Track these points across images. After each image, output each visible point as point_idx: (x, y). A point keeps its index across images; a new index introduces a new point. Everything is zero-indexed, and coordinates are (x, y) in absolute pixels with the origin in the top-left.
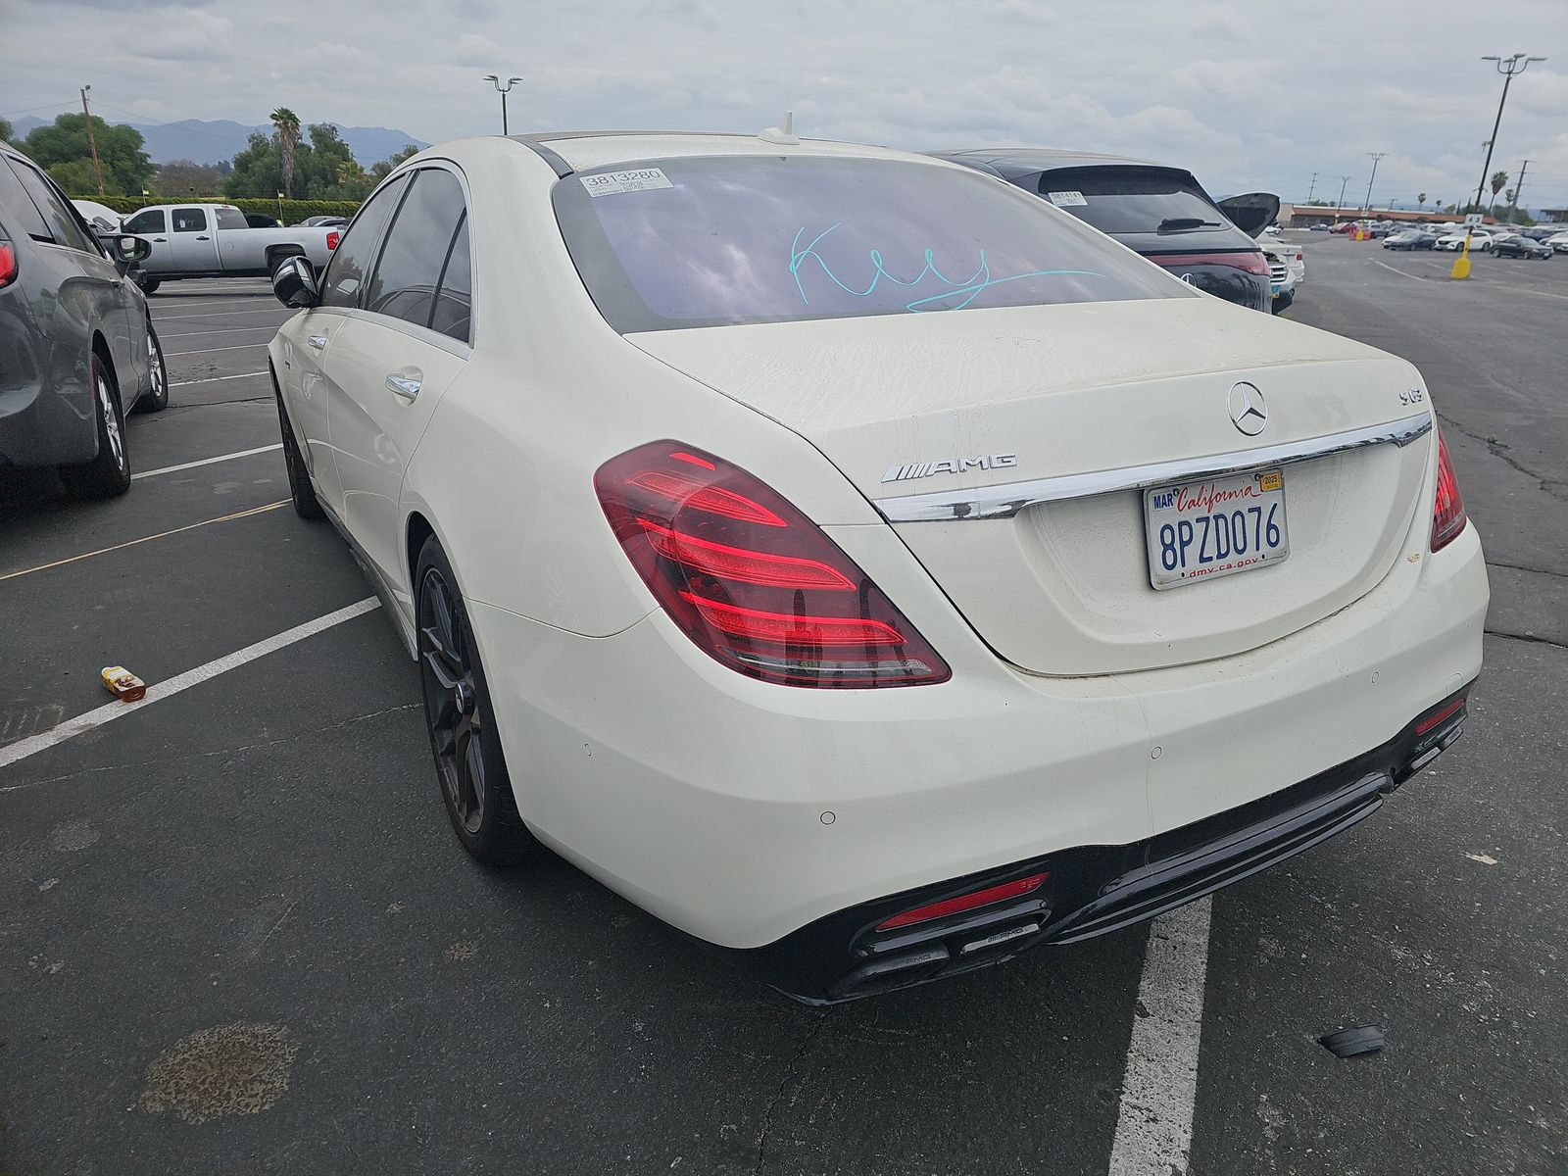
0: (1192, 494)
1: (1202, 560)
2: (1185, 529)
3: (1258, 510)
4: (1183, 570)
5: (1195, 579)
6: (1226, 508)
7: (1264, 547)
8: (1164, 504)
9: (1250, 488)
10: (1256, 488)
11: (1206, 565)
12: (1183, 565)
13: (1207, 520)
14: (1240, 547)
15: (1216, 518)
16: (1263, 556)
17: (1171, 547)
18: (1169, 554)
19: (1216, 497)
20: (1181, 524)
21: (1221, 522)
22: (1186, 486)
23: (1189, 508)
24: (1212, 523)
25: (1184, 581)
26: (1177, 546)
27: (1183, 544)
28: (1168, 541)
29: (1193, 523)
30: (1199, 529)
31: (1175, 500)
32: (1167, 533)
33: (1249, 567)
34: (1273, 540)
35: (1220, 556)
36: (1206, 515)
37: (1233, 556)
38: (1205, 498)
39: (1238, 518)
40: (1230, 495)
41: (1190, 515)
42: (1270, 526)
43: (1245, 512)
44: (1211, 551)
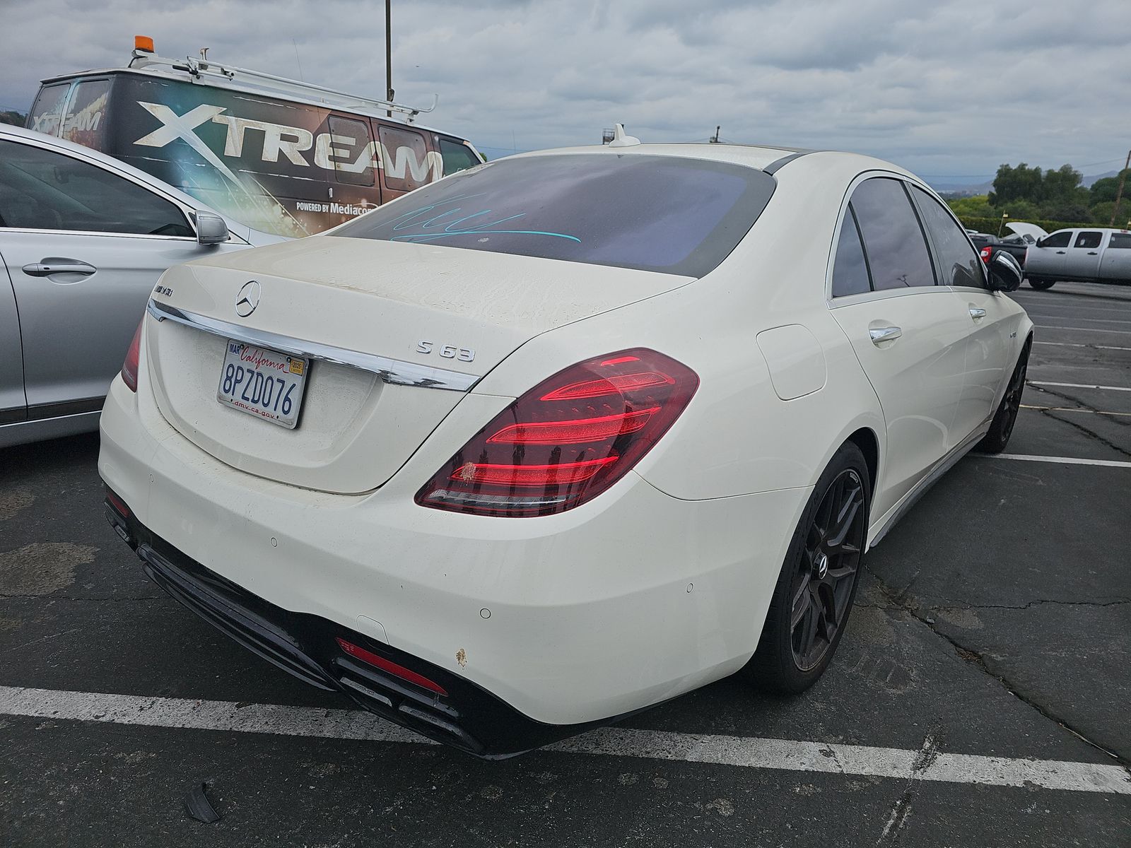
0: (250, 353)
1: (243, 397)
2: (240, 372)
3: (283, 383)
4: (231, 397)
5: (236, 408)
6: (266, 371)
7: (279, 412)
8: (235, 351)
9: (284, 365)
10: (287, 367)
11: (244, 402)
12: (233, 394)
13: (252, 373)
14: (266, 401)
15: (258, 375)
16: (278, 417)
17: (230, 379)
18: (228, 382)
19: (263, 361)
20: (238, 368)
21: (260, 378)
23: (246, 360)
24: (255, 375)
25: (231, 405)
26: (233, 380)
27: (237, 381)
28: (230, 375)
29: (245, 371)
30: (247, 376)
31: (241, 351)
32: (231, 369)
33: (268, 419)
34: (286, 409)
35: (253, 400)
36: (253, 369)
37: (260, 406)
38: (256, 359)
39: (270, 382)
40: (271, 364)
41: (246, 365)
42: (287, 399)
43: (275, 380)
44: (249, 395)
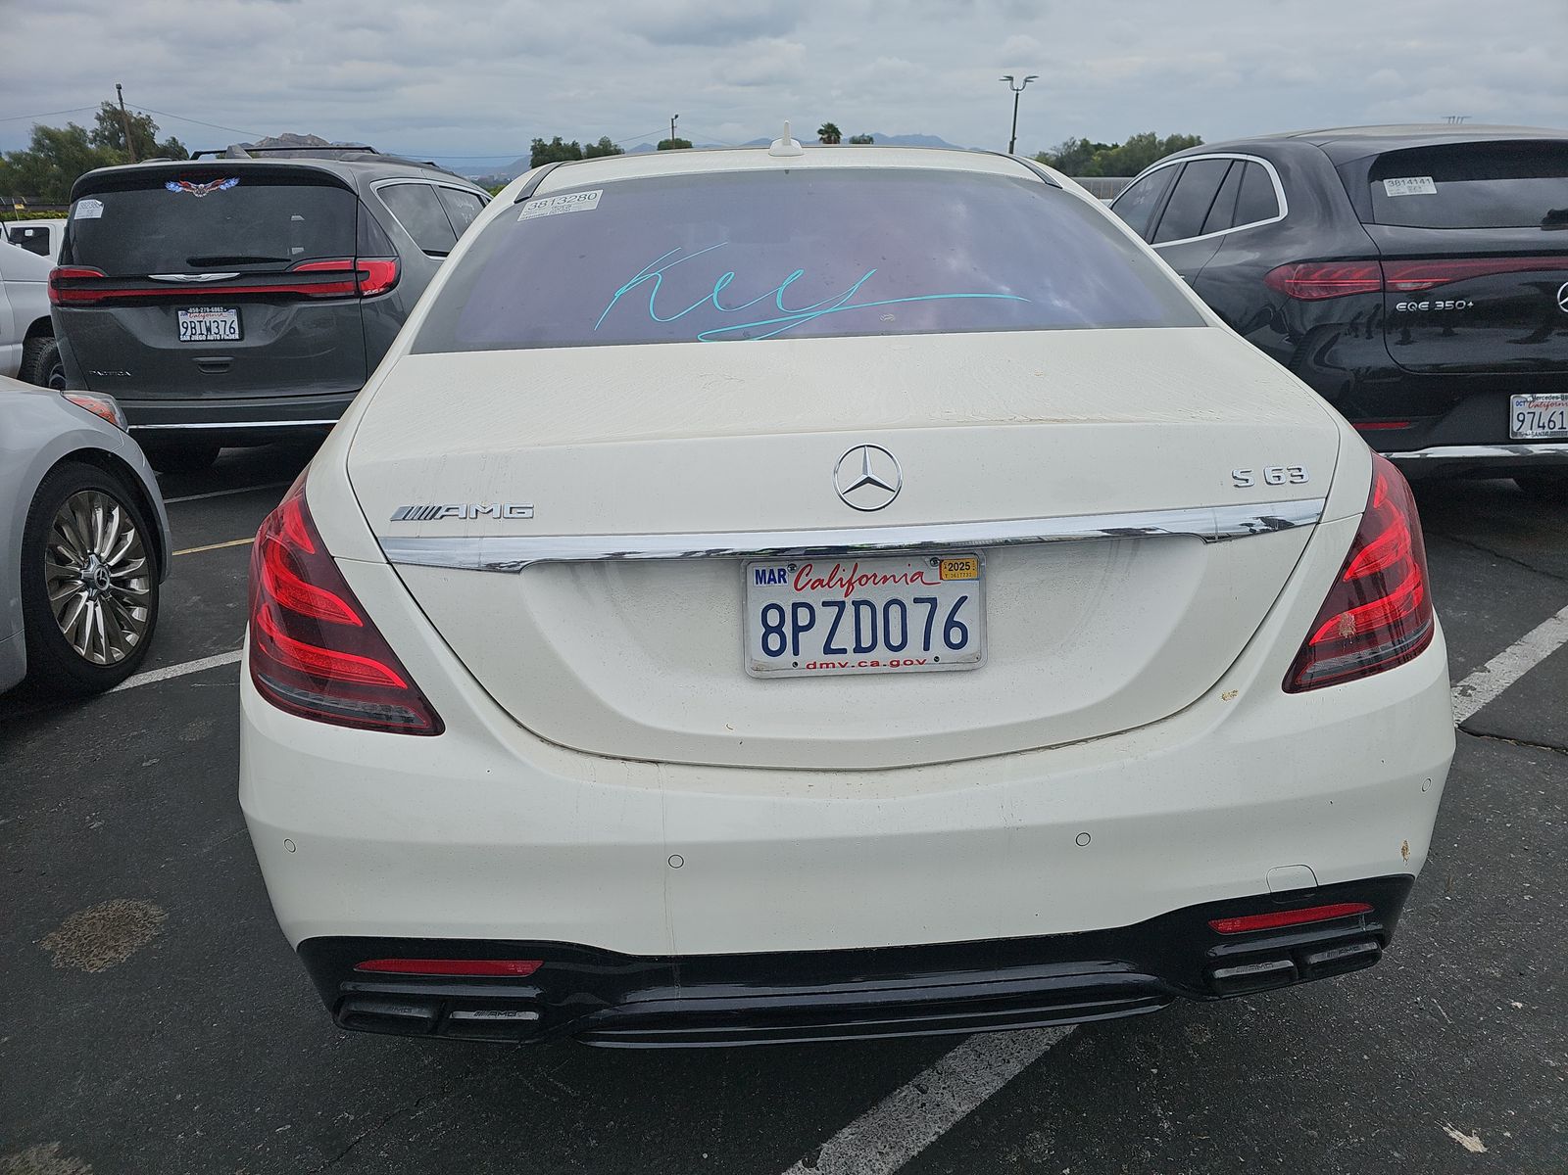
0: (821, 571)
1: (828, 650)
2: (802, 611)
3: (933, 602)
4: (795, 659)
5: (814, 672)
6: (879, 595)
7: (939, 648)
8: (772, 579)
9: (920, 574)
10: (932, 574)
11: (832, 658)
12: (796, 652)
13: (841, 605)
14: (896, 641)
15: (857, 604)
16: (934, 660)
17: (778, 630)
18: (774, 637)
19: (860, 580)
20: (796, 606)
21: (865, 611)
22: (811, 562)
23: (813, 588)
24: (849, 607)
25: (795, 672)
26: (788, 629)
27: (797, 629)
28: (774, 622)
29: (819, 609)
30: (826, 614)
31: (791, 577)
32: (774, 613)
33: (911, 669)
34: (956, 641)
35: (859, 649)
36: (840, 598)
37: (881, 653)
38: (841, 579)
39: (894, 611)
40: (885, 579)
41: (815, 597)
42: (952, 623)
43: (908, 602)
44: (844, 642)
